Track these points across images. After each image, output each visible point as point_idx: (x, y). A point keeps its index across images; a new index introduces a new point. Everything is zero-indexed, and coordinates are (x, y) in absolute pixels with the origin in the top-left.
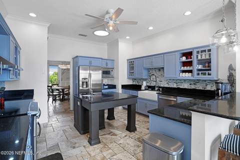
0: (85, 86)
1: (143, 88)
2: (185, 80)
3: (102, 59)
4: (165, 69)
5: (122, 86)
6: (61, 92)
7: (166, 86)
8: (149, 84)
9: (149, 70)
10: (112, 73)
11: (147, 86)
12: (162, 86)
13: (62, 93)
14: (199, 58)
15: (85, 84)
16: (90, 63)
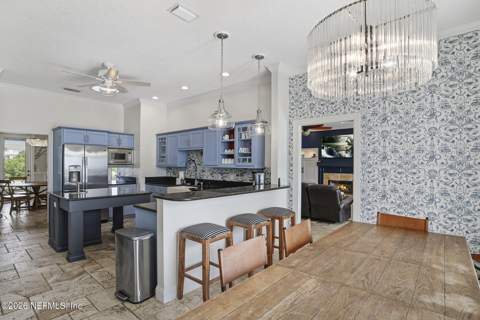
0: (75, 180)
1: (178, 182)
2: (231, 169)
3: (108, 132)
4: (204, 152)
5: (147, 178)
6: (31, 193)
7: (210, 178)
8: (188, 177)
9: (188, 152)
10: (129, 157)
11: (186, 179)
12: (205, 178)
13: (33, 196)
14: (243, 138)
15: (74, 175)
16: (86, 138)
